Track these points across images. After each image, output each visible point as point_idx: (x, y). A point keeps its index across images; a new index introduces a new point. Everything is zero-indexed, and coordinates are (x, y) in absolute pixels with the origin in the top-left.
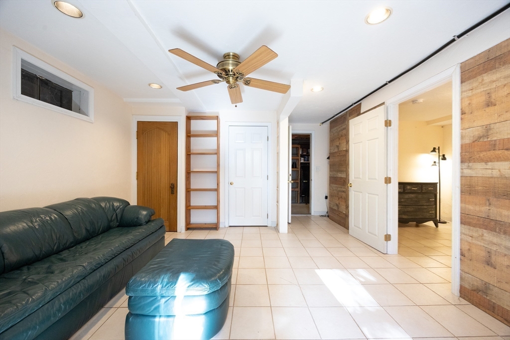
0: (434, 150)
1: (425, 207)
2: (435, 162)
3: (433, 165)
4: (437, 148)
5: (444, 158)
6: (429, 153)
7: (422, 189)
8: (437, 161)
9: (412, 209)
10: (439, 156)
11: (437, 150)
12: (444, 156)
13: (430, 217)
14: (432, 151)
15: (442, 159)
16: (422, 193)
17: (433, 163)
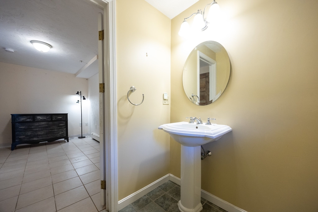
0: (78, 93)
1: (56, 130)
2: (78, 101)
3: (77, 102)
4: (80, 92)
5: (84, 99)
6: (75, 95)
7: (52, 118)
8: (80, 100)
9: (43, 133)
10: (81, 97)
11: (80, 93)
12: (84, 97)
13: (61, 136)
14: (76, 94)
15: (83, 99)
16: (52, 121)
17: (77, 101)
